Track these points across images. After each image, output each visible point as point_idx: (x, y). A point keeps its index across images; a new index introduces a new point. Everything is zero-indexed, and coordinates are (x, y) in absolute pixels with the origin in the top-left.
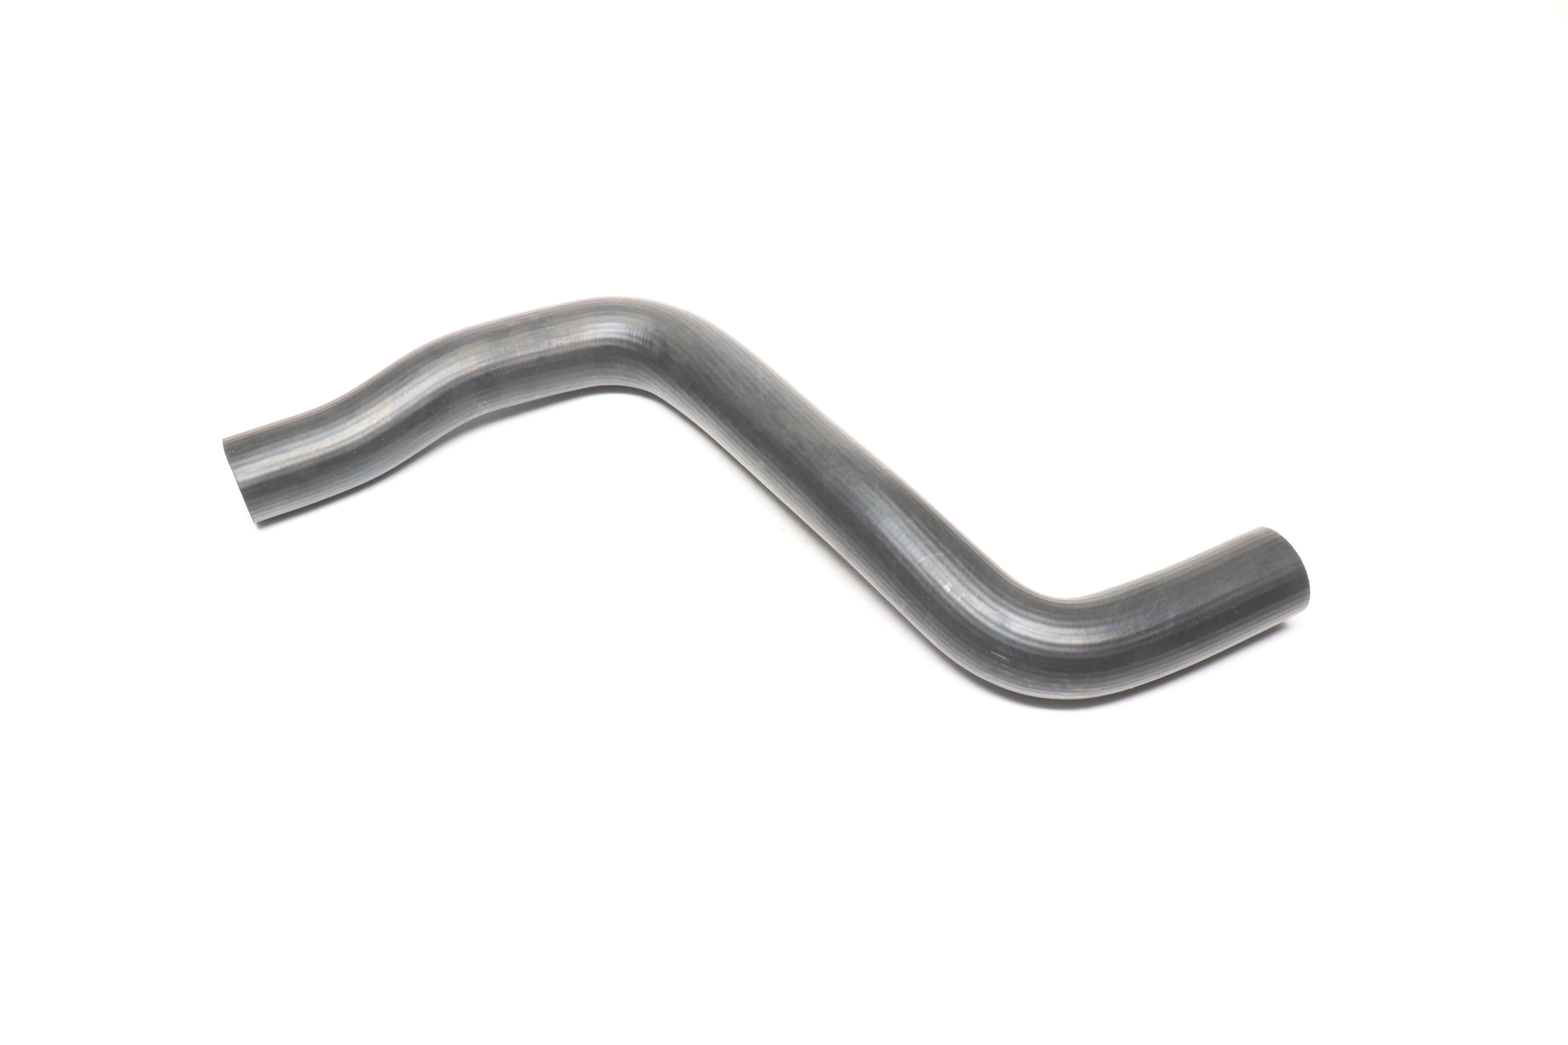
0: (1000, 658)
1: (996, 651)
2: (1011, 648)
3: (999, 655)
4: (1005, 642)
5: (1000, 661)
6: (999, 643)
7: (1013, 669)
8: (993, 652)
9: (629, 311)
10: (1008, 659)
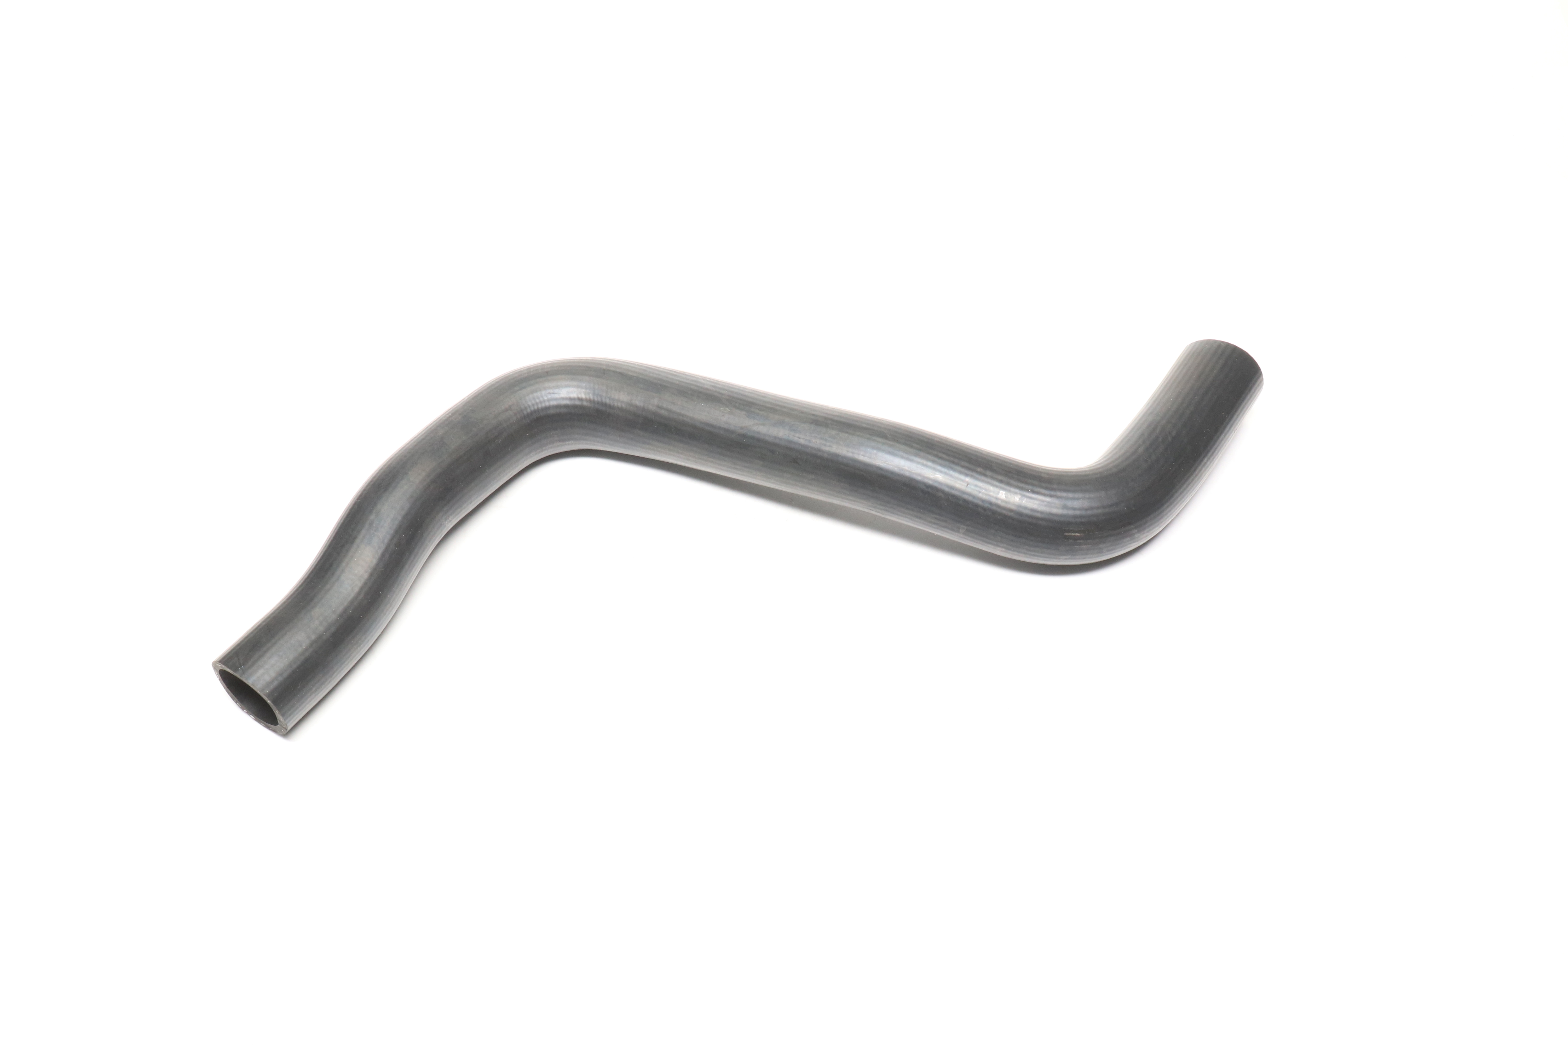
0: (1075, 535)
1: (1069, 531)
2: (1082, 523)
3: (1073, 534)
4: (1073, 520)
5: (1076, 539)
6: (1069, 523)
7: (1089, 541)
8: (1066, 534)
9: (541, 377)
10: (1082, 534)
